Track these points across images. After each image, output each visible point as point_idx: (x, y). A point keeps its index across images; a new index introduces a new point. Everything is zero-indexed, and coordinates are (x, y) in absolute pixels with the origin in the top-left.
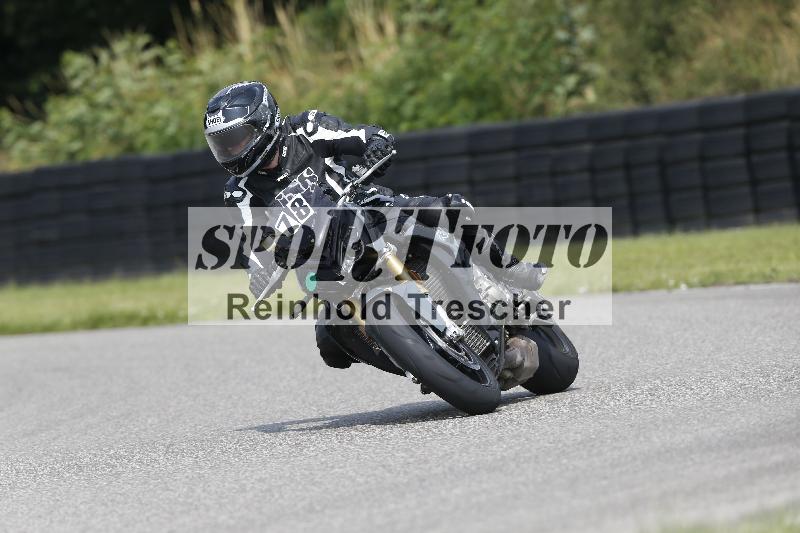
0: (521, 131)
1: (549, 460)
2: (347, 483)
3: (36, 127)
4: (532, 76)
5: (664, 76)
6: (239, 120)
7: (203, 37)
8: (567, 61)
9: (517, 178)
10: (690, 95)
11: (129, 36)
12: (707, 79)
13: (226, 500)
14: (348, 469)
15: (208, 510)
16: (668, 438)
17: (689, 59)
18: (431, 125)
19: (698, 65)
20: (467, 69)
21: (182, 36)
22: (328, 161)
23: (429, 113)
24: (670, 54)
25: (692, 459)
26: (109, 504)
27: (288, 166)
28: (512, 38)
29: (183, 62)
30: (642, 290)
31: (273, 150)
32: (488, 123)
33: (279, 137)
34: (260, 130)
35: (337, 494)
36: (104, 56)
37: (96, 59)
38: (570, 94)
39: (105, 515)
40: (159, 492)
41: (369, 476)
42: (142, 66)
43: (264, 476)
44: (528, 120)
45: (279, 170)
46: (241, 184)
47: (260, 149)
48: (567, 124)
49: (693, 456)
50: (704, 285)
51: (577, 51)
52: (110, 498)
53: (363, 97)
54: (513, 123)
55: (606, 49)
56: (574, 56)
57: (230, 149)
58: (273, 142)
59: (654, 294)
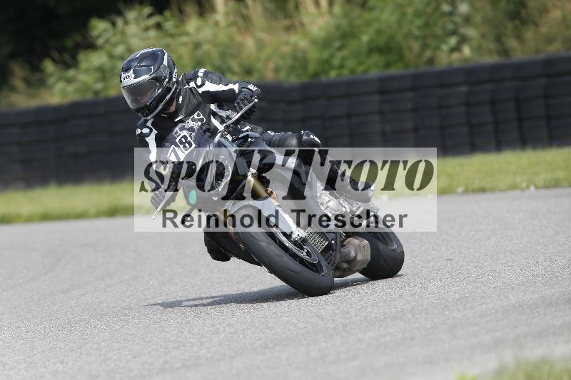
0: (417, 77)
1: (436, 312)
2: (291, 328)
3: (71, 73)
4: (425, 37)
5: (519, 38)
6: (145, 77)
7: (190, 9)
8: (450, 26)
9: (414, 110)
10: (538, 51)
11: (137, 7)
12: (550, 40)
13: (205, 340)
14: (292, 318)
15: (192, 347)
16: (521, 296)
17: (536, 25)
18: (352, 71)
19: (544, 30)
20: (379, 32)
21: (174, 7)
22: (213, 107)
23: (351, 63)
24: (524, 22)
25: (538, 312)
26: (123, 342)
27: (183, 110)
28: (410, 10)
29: (176, 26)
30: (503, 190)
31: (172, 99)
32: (394, 71)
33: (176, 89)
34: (161, 84)
35: (283, 336)
36: (120, 22)
37: (114, 24)
38: (453, 50)
39: (119, 349)
40: (157, 333)
41: (307, 323)
42: (147, 29)
43: (232, 322)
44: (423, 68)
45: (176, 113)
46: (149, 124)
47: (161, 98)
48: (450, 72)
49: (539, 310)
50: (546, 187)
51: (458, 20)
52: (123, 337)
53: (304, 52)
54: (411, 71)
55: (478, 18)
56: (455, 23)
57: (139, 98)
58: (171, 92)
59: (511, 194)
